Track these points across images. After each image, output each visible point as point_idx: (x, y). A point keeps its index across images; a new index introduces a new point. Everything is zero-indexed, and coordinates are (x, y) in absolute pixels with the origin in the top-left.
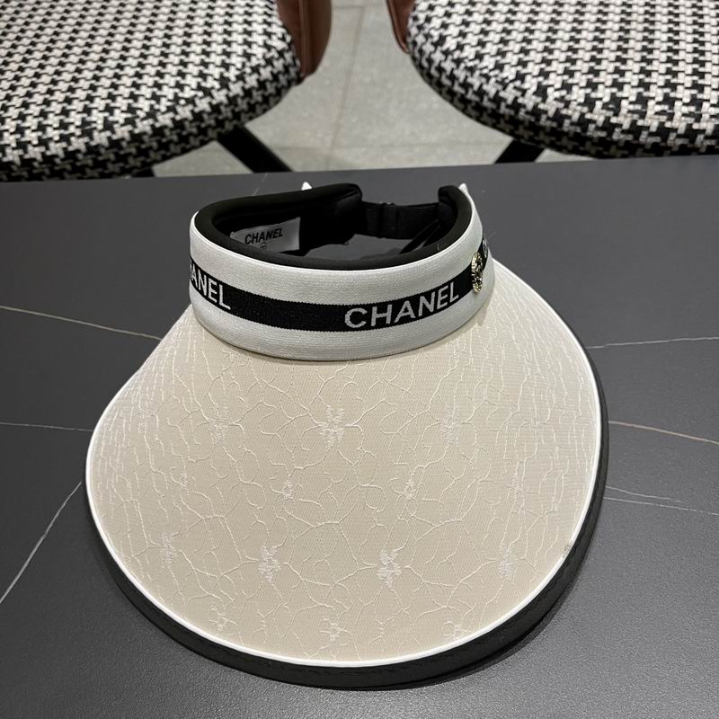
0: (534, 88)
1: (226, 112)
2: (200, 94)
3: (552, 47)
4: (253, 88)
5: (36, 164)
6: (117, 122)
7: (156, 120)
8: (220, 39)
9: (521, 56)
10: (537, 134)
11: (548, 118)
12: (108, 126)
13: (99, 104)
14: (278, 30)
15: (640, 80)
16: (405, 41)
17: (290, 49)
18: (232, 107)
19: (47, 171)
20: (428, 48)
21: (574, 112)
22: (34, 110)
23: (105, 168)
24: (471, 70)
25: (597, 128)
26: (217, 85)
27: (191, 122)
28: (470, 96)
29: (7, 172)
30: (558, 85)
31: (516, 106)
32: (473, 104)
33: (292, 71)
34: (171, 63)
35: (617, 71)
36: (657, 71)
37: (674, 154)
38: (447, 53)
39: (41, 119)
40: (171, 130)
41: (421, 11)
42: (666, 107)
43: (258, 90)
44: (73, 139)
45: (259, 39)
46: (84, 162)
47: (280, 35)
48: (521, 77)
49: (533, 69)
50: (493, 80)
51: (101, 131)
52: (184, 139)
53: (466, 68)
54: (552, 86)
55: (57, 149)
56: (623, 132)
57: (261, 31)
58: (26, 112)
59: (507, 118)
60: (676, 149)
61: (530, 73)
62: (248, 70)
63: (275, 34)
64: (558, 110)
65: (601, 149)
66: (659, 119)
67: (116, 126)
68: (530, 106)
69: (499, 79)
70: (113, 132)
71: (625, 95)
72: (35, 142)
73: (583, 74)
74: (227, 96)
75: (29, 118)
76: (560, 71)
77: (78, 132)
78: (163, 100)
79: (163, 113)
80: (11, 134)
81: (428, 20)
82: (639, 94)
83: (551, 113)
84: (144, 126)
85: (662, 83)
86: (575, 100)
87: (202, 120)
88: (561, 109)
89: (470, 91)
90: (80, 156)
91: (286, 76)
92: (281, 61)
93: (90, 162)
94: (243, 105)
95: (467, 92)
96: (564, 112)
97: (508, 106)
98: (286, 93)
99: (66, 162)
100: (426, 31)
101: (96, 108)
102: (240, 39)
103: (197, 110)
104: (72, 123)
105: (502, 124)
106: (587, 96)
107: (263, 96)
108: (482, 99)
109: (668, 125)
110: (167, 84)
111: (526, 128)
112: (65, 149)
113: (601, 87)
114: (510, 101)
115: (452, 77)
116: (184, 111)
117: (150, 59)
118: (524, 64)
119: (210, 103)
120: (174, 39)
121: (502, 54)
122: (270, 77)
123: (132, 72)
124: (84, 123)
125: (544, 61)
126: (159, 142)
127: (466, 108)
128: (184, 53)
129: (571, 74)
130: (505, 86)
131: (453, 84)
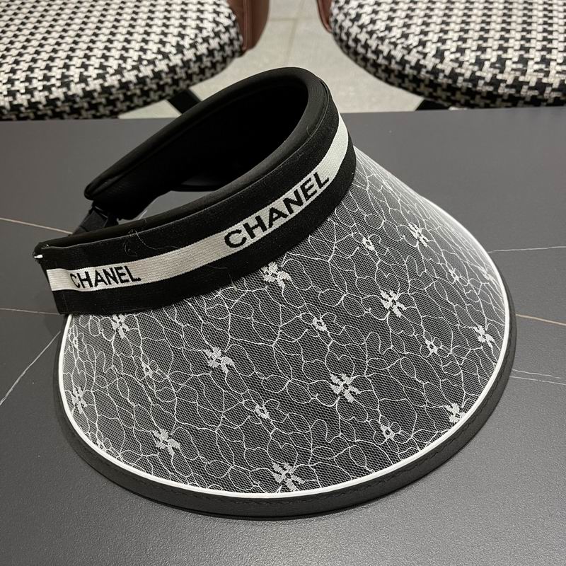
0: (434, 52)
1: (181, 73)
2: (160, 57)
3: (449, 20)
4: (203, 54)
5: (23, 109)
6: (90, 77)
7: (123, 76)
8: (178, 15)
9: (423, 27)
10: (435, 91)
11: (445, 76)
12: (83, 79)
13: (77, 62)
14: (225, 10)
15: (521, 45)
16: (328, 22)
17: (234, 26)
18: (185, 69)
19: (32, 115)
20: (347, 24)
21: (467, 71)
22: (24, 66)
23: (80, 114)
24: (382, 39)
25: (486, 84)
26: (174, 51)
27: (152, 79)
28: (381, 61)
30: (454, 49)
31: (418, 67)
32: (383, 67)
33: (236, 44)
34: (137, 33)
35: (502, 38)
36: (535, 38)
37: (549, 105)
38: (362, 27)
39: (29, 73)
40: (135, 84)
42: (543, 66)
43: (207, 56)
44: (53, 89)
45: (210, 17)
46: (62, 109)
47: (227, 15)
48: (422, 43)
49: (433, 37)
50: (399, 47)
51: (76, 83)
52: (145, 93)
53: (378, 38)
54: (449, 50)
55: (40, 97)
56: (507, 86)
57: (211, 10)
58: (17, 68)
59: (411, 77)
60: (551, 101)
61: (431, 40)
62: (200, 40)
63: (222, 13)
64: (453, 69)
65: (488, 102)
66: (537, 76)
67: (89, 79)
68: (430, 67)
69: (405, 46)
70: (87, 85)
71: (509, 56)
72: (23, 91)
73: (474, 40)
74: (182, 60)
75: (19, 72)
76: (456, 39)
77: (58, 84)
78: (129, 61)
79: (129, 71)
80: (4, 84)
81: (347, 2)
82: (521, 56)
83: (447, 72)
84: (112, 81)
85: (539, 48)
86: (468, 61)
87: (161, 79)
88: (456, 68)
89: (381, 56)
90: (59, 103)
91: (231, 48)
92: (227, 35)
93: (67, 109)
94: (195, 68)
95: (378, 58)
96: (458, 71)
97: (411, 68)
98: (231, 61)
99: (47, 108)
100: (345, 11)
101: (74, 65)
102: (194, 15)
103: (156, 70)
104: (54, 77)
105: (407, 84)
106: (477, 57)
107: (212, 62)
108: (390, 63)
109: (545, 80)
110: (133, 48)
111: (426, 86)
112: (47, 97)
113: (489, 50)
114: (413, 63)
115: (366, 46)
116: (146, 70)
117: (120, 30)
118: (426, 34)
119: (168, 65)
120: (141, 15)
121: (407, 26)
122: (218, 47)
123: (105, 38)
124: (64, 76)
125: (442, 31)
126: (125, 94)
127: (377, 71)
128: (148, 25)
129: (464, 40)
130: (409, 51)
131: (367, 52)
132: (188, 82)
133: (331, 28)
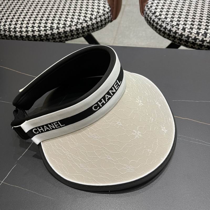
0: (182, 28)
1: (91, 28)
2: (84, 22)
3: (188, 17)
4: (99, 22)
5: (36, 37)
7: (71, 28)
8: (91, 7)
9: (178, 19)
10: (181, 42)
11: (185, 37)
12: (58, 28)
13: (56, 22)
14: (107, 6)
16: (143, 13)
17: (110, 12)
18: (92, 26)
19: (39, 39)
20: (151, 15)
21: (193, 36)
22: (37, 22)
23: (55, 40)
24: (163, 22)
25: (200, 41)
26: (89, 20)
27: (81, 29)
28: (162, 29)
29: (28, 38)
30: (189, 28)
31: (176, 33)
32: (163, 32)
33: (110, 18)
34: (77, 12)
35: (206, 25)
38: (156, 16)
39: (39, 24)
40: (75, 31)
41: (149, 4)
43: (100, 22)
44: (47, 31)
45: (102, 8)
46: (50, 38)
47: (108, 8)
49: (182, 23)
50: (169, 25)
51: (56, 29)
52: (78, 34)
53: (162, 21)
54: (187, 28)
55: (43, 33)
56: (207, 43)
57: (102, 6)
58: (35, 22)
59: (172, 36)
61: (181, 24)
62: (98, 16)
63: (106, 7)
64: (188, 35)
65: (199, 47)
67: (60, 28)
68: (180, 33)
69: (171, 25)
70: (59, 30)
71: (209, 32)
72: (37, 31)
73: (197, 25)
74: (92, 23)
75: (36, 24)
76: (190, 24)
77: (49, 29)
78: (74, 22)
79: (73, 26)
80: (31, 28)
81: (151, 7)
84: (68, 29)
86: (194, 32)
87: (84, 29)
88: (189, 35)
89: (162, 28)
90: (49, 36)
91: (108, 19)
92: (107, 15)
93: (51, 38)
94: (95, 26)
95: (161, 28)
96: (190, 35)
97: (173, 33)
98: (107, 24)
99: (45, 37)
100: (150, 10)
101: (55, 23)
102: (97, 7)
103: (83, 26)
104: (48, 26)
105: (171, 38)
106: (197, 31)
107: (101, 24)
108: (165, 30)
110: (75, 18)
111: (178, 40)
112: (45, 33)
113: (201, 29)
114: (174, 31)
115: (157, 23)
116: (79, 26)
117: (71, 11)
118: (179, 21)
119: (87, 25)
120: (78, 6)
121: (173, 18)
122: (104, 19)
123: (65, 14)
124: (51, 27)
125: (185, 21)
126: (71, 34)
127: (160, 32)
128: (80, 10)
129: (193, 25)
130: (173, 27)
131: (157, 25)
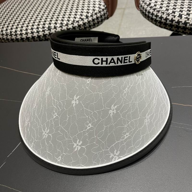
0: (178, 15)
1: (87, 25)
2: (80, 20)
3: (183, 4)
5: (35, 38)
6: (57, 27)
7: (68, 26)
8: (87, 6)
9: (174, 7)
10: (178, 29)
11: (182, 24)
12: (55, 28)
13: (53, 22)
14: (103, 3)
16: (138, 7)
17: (105, 9)
18: (89, 24)
19: (38, 40)
20: (146, 7)
21: (191, 22)
22: (36, 24)
24: (159, 11)
26: (85, 18)
27: (77, 27)
28: (158, 19)
29: (28, 40)
30: (186, 14)
31: (172, 21)
32: (159, 21)
33: (106, 15)
34: (73, 12)
38: (151, 7)
39: (38, 26)
40: (72, 29)
43: (96, 19)
44: (45, 31)
45: (98, 6)
46: (48, 38)
47: (103, 5)
48: (174, 12)
50: (165, 14)
51: (53, 29)
53: (157, 11)
54: (184, 14)
55: (41, 34)
57: (98, 4)
58: (34, 24)
59: (169, 25)
61: (177, 11)
62: (94, 14)
64: (185, 21)
68: (176, 20)
69: (167, 13)
72: (36, 32)
74: (88, 21)
75: (35, 26)
76: (186, 10)
77: (47, 29)
78: (70, 21)
79: (70, 25)
80: (30, 30)
83: (183, 22)
84: (65, 28)
86: (191, 18)
87: (80, 27)
89: (158, 17)
90: (47, 36)
91: (104, 16)
92: (103, 12)
93: (50, 38)
94: (92, 23)
95: (157, 18)
96: (187, 21)
97: (169, 21)
98: (104, 21)
99: (43, 37)
100: (145, 2)
102: (92, 6)
103: (79, 24)
104: (46, 27)
105: (167, 27)
107: (98, 21)
108: (161, 20)
110: (71, 17)
111: (175, 27)
114: (170, 19)
116: (76, 24)
117: (68, 11)
118: (175, 9)
119: (83, 22)
120: (74, 6)
121: (168, 6)
122: (100, 16)
123: (62, 14)
124: (49, 27)
125: (181, 8)
127: (156, 23)
128: (77, 9)
130: (169, 15)
131: (153, 16)
132: (89, 28)
133: (139, 8)
